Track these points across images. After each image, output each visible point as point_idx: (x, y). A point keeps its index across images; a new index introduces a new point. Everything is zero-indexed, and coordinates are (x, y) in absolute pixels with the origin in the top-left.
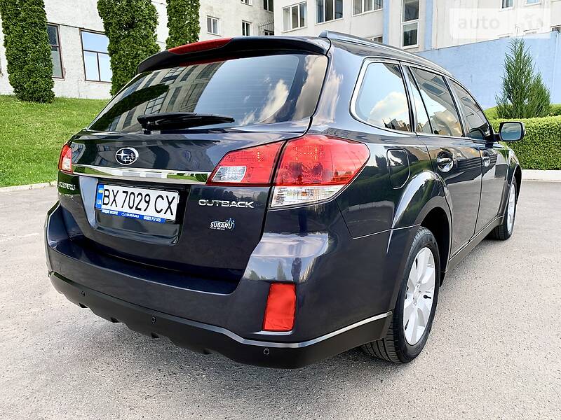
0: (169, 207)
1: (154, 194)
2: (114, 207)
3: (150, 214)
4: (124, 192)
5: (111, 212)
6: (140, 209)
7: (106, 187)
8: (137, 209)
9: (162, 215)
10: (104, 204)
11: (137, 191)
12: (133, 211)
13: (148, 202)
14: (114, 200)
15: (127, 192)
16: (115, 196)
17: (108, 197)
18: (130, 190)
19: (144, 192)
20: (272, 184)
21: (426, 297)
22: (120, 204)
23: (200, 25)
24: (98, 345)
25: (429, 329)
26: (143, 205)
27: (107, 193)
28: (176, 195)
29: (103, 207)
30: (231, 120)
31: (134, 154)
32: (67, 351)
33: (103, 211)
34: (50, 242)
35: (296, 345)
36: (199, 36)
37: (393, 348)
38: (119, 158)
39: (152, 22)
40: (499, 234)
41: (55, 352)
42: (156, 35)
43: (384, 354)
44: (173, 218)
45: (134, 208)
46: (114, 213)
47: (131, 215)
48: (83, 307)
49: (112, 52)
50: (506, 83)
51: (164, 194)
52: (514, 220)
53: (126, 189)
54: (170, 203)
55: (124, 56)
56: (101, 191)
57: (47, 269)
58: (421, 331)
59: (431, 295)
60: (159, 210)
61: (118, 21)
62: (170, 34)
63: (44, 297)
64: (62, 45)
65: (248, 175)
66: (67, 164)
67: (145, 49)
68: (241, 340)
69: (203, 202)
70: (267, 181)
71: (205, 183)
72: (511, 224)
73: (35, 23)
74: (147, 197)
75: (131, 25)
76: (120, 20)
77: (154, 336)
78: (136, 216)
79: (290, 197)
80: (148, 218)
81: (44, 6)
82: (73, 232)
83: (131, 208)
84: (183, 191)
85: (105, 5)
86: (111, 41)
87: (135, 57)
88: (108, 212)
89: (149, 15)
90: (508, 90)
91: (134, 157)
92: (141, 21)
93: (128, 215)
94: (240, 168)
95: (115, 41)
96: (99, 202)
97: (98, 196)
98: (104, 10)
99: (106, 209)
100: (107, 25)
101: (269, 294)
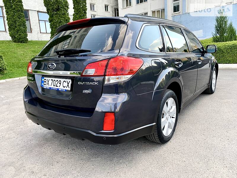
0: (68, 85)
1: (62, 80)
2: (48, 86)
3: (61, 88)
4: (51, 80)
5: (47, 88)
6: (57, 86)
7: (45, 78)
8: (56, 86)
9: (65, 88)
10: (44, 85)
11: (56, 79)
12: (55, 87)
13: (60, 84)
14: (48, 83)
15: (52, 80)
16: (48, 82)
17: (46, 82)
18: (54, 79)
19: (59, 80)
20: (105, 75)
21: (173, 117)
22: (50, 84)
23: (87, 8)
24: (46, 140)
25: (174, 130)
26: (58, 85)
27: (45, 81)
28: (70, 80)
29: (44, 86)
30: (90, 51)
31: (54, 65)
32: (33, 142)
33: (44, 87)
34: (25, 100)
35: (116, 136)
36: (87, 12)
37: (158, 137)
38: (49, 67)
39: (66, 8)
40: (208, 91)
41: (29, 143)
42: (68, 13)
43: (155, 140)
44: (69, 89)
45: (55, 86)
46: (48, 88)
47: (54, 89)
48: (38, 124)
49: (50, 21)
50: (216, 27)
51: (66, 80)
52: (216, 85)
53: (52, 79)
54: (68, 84)
55: (55, 23)
56: (43, 80)
57: (24, 111)
58: (170, 131)
59: (175, 116)
60: (64, 86)
61: (52, 8)
62: (74, 12)
63: (25, 122)
64: (30, 18)
65: (96, 72)
66: (30, 70)
67: (64, 19)
68: (95, 134)
69: (80, 83)
70: (103, 74)
71: (80, 76)
72: (214, 88)
73: (19, 10)
74: (60, 82)
75: (58, 9)
76: (53, 8)
77: (64, 134)
78: (56, 89)
79: (112, 80)
80: (60, 90)
81: (22, 3)
82: (34, 96)
83: (54, 86)
84: (72, 79)
85: (47, 1)
86: (50, 16)
87: (60, 23)
88: (46, 88)
89: (65, 5)
90: (217, 30)
91: (54, 66)
92: (62, 7)
93: (53, 89)
94: (93, 69)
95: (51, 16)
96: (43, 84)
97: (42, 82)
98: (46, 3)
99: (45, 87)
100: (48, 10)
101: (105, 116)
